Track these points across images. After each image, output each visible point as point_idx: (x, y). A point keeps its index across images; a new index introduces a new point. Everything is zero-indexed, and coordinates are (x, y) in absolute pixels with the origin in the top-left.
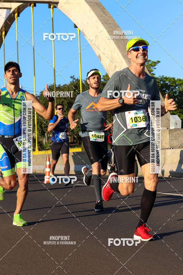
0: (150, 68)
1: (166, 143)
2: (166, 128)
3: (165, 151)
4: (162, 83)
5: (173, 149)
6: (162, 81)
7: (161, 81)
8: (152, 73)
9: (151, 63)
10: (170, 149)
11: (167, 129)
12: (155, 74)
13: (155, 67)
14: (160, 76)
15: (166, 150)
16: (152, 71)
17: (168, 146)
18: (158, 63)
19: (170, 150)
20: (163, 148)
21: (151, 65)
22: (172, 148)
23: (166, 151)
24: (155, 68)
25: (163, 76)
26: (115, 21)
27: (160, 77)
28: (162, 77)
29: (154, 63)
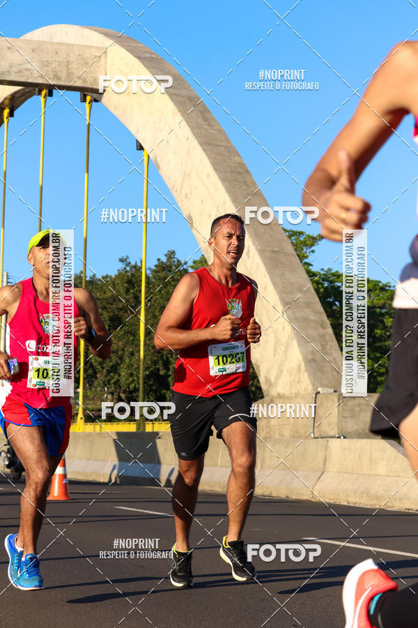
0: (302, 250)
1: (330, 424)
2: (332, 390)
3: (328, 441)
4: (326, 284)
5: (344, 437)
6: (327, 281)
7: (324, 280)
8: (306, 260)
9: (304, 238)
10: (339, 437)
11: (335, 391)
12: (312, 263)
13: (313, 248)
14: (323, 269)
15: (330, 440)
16: (307, 257)
17: (334, 432)
18: (320, 240)
19: (339, 440)
20: (323, 435)
21: (304, 243)
22: (342, 437)
23: (329, 443)
24: (313, 251)
25: (330, 270)
26: (228, 141)
27: (322, 272)
28: (327, 272)
29: (311, 240)
